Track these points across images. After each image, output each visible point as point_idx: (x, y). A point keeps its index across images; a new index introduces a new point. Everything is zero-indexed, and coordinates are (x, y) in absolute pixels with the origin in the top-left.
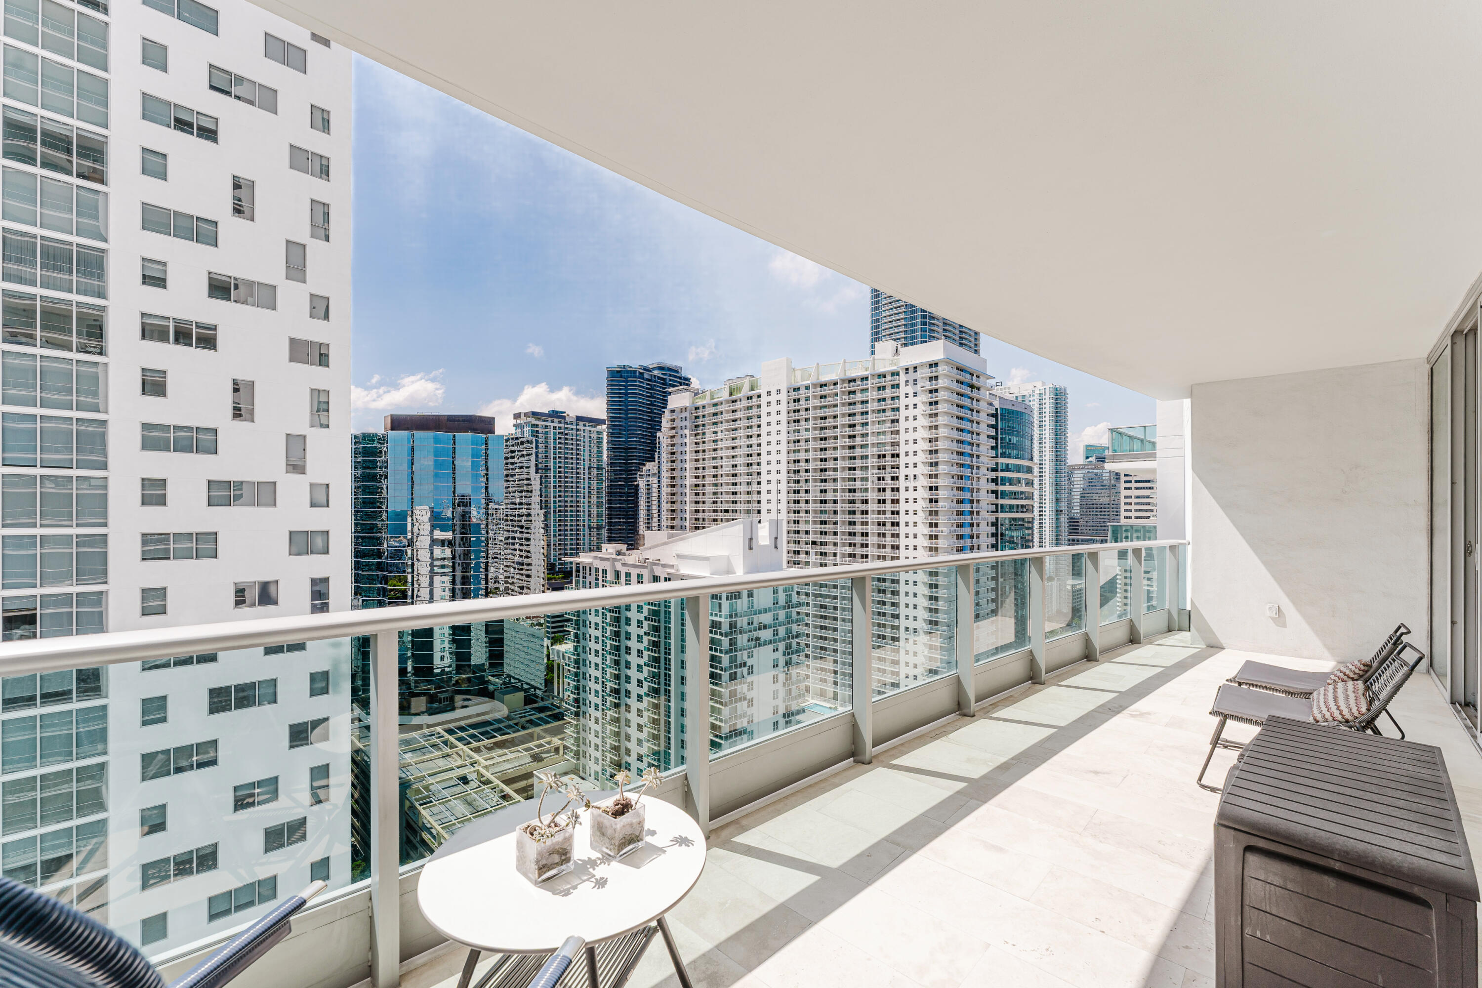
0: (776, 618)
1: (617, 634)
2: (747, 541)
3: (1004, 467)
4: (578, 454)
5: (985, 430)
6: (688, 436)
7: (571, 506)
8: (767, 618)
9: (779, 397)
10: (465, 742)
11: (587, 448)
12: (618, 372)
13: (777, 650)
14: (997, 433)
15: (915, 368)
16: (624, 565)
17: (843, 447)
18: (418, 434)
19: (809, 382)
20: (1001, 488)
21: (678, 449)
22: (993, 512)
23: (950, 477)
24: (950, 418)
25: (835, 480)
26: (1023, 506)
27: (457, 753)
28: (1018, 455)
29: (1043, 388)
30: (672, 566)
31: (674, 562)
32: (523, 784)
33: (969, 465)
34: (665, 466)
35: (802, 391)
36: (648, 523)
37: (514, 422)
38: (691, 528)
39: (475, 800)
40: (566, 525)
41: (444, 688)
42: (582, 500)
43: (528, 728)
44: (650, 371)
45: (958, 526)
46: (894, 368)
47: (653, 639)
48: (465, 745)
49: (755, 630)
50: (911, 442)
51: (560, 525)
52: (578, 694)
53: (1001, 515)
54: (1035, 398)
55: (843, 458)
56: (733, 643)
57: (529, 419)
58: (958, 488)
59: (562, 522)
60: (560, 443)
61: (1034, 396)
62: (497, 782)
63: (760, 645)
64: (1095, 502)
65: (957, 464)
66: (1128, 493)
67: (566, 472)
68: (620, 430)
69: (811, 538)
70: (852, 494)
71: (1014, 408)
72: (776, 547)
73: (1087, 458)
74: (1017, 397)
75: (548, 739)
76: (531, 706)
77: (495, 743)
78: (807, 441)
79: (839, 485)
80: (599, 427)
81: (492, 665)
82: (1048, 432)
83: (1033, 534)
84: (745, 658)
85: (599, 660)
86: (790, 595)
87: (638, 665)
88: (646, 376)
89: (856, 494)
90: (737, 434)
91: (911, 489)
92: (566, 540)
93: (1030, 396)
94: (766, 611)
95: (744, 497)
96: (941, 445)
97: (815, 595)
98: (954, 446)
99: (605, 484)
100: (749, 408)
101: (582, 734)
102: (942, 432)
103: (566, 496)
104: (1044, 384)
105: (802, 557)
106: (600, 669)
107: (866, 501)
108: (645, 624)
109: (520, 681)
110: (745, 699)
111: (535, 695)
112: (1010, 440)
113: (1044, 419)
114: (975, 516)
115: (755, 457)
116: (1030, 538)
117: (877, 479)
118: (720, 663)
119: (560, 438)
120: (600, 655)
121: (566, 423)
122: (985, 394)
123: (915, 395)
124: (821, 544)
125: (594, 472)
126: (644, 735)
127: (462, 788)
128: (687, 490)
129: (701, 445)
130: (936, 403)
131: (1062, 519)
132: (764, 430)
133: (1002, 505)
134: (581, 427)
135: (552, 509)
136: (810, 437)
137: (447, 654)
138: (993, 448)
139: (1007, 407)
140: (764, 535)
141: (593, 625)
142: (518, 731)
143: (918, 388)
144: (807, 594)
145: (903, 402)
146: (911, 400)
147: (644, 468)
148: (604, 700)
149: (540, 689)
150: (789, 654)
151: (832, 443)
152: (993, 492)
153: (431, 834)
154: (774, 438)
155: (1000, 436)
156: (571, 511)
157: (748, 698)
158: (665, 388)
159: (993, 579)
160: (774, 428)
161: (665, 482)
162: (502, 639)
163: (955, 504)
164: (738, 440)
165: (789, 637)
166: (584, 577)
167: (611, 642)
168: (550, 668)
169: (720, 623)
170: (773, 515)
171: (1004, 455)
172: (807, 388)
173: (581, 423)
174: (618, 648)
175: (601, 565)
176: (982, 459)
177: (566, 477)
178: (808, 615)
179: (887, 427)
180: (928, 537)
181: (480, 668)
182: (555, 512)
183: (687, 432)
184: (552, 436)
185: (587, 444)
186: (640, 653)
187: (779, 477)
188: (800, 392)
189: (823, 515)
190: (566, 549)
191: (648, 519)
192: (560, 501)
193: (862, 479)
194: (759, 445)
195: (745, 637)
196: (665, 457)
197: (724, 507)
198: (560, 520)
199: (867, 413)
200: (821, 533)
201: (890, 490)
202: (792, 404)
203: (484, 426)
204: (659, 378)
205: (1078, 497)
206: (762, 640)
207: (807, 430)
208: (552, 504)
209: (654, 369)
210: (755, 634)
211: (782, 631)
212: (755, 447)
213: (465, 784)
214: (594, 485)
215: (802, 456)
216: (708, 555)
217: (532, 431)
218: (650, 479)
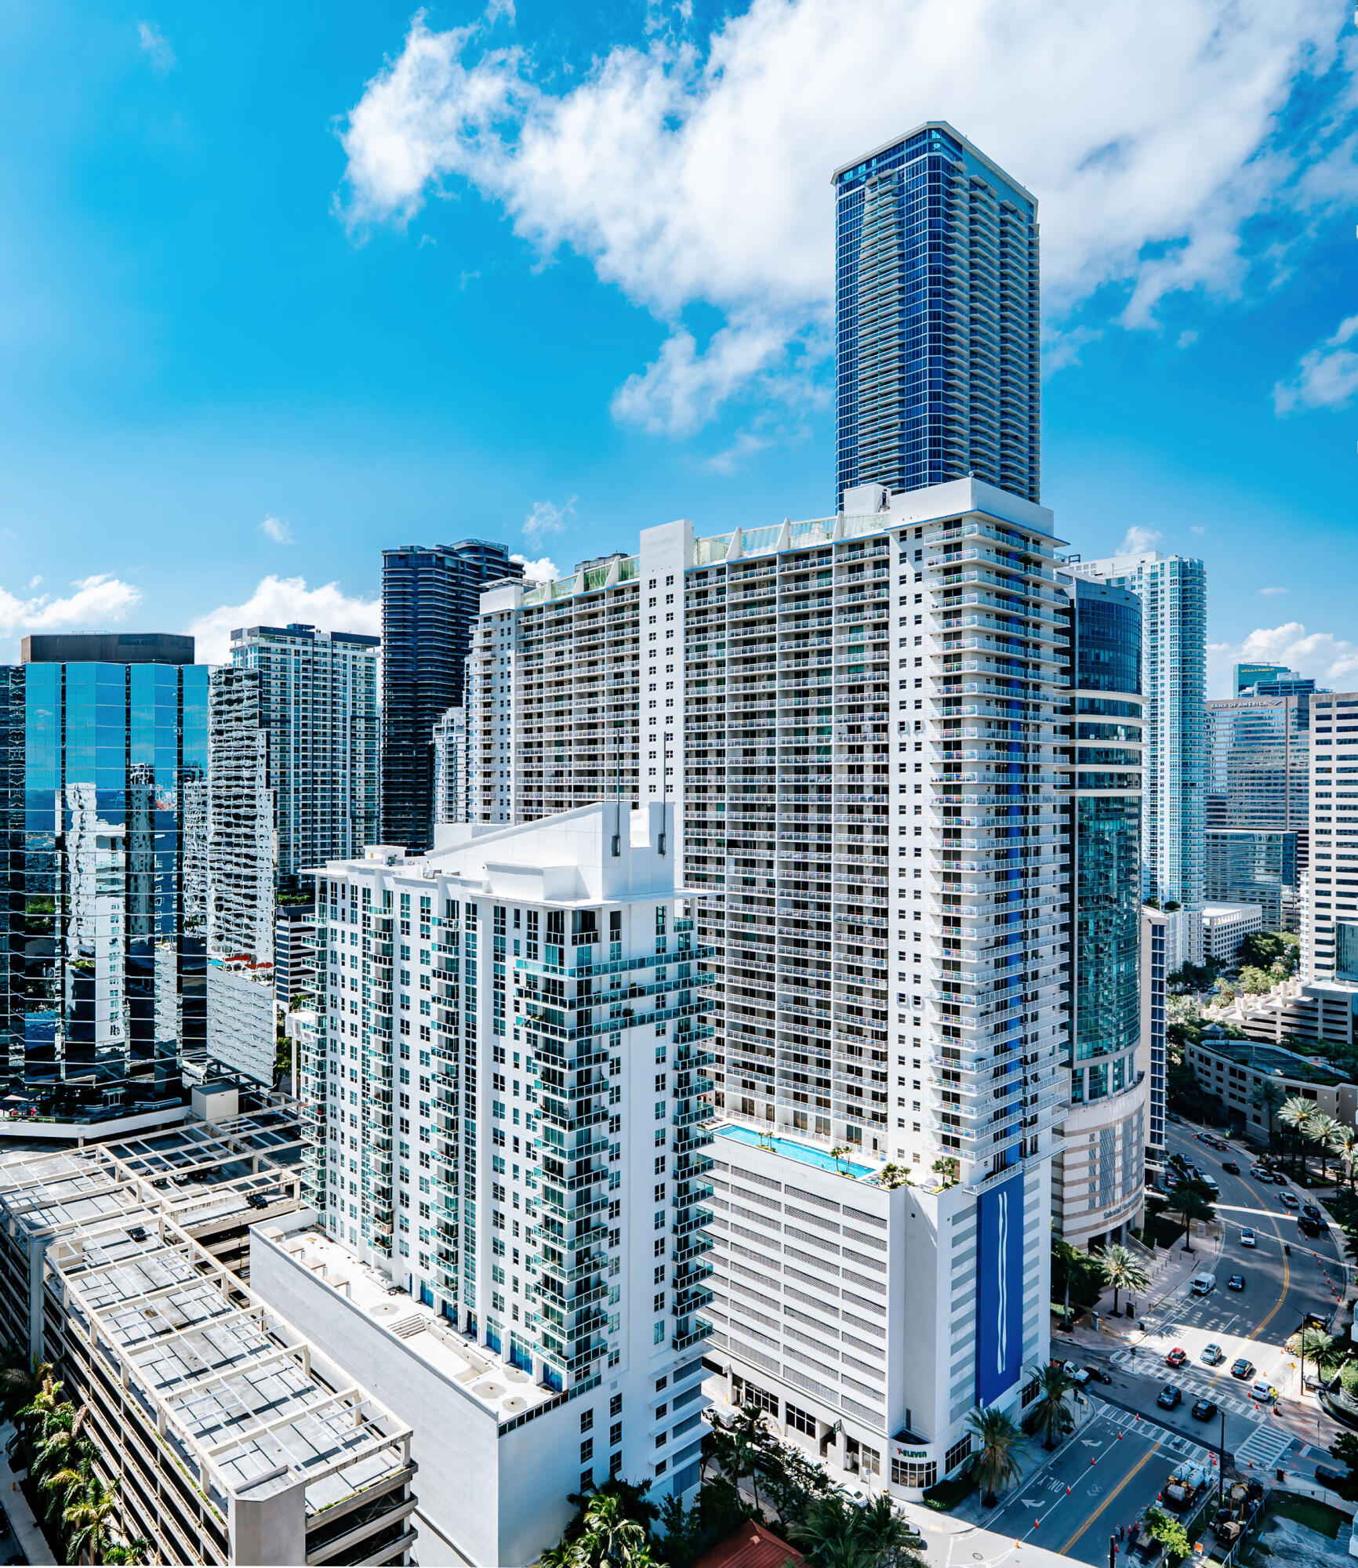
0: (661, 977)
1: (387, 998)
2: (610, 841)
3: (1086, 706)
4: (334, 696)
5: (1049, 639)
6: (513, 660)
7: (323, 782)
8: (644, 976)
9: (670, 590)
10: (142, 1170)
11: (350, 686)
12: (401, 557)
13: (664, 1032)
14: (1072, 643)
15: (919, 530)
16: (398, 881)
17: (786, 675)
18: (71, 666)
19: (724, 561)
20: (1080, 743)
21: (497, 682)
22: (1063, 787)
23: (983, 724)
24: (984, 618)
25: (771, 733)
26: (1121, 776)
27: (129, 1188)
28: (1112, 683)
29: (1158, 563)
30: (478, 884)
31: (482, 876)
32: (233, 1244)
33: (1019, 702)
34: (477, 712)
35: (712, 578)
36: (450, 810)
37: (232, 644)
38: (517, 817)
39: (155, 1269)
40: (315, 813)
41: (114, 1078)
42: (341, 771)
43: (244, 1151)
44: (455, 555)
45: (998, 813)
46: (878, 531)
47: (447, 1008)
48: (141, 1175)
49: (624, 997)
50: (911, 663)
51: (304, 814)
52: (323, 1098)
53: (1080, 793)
54: (1142, 582)
55: (786, 694)
56: (583, 1018)
57: (255, 640)
58: (999, 745)
59: (308, 809)
60: (305, 678)
61: (1140, 578)
62: (189, 1240)
63: (632, 1023)
64: (1256, 767)
65: (997, 701)
66: (1324, 750)
67: (315, 726)
68: (404, 654)
69: (727, 834)
70: (800, 758)
71: (1103, 599)
72: (662, 852)
73: (1242, 688)
74: (1108, 581)
75: (275, 1171)
76: (250, 1114)
77: (190, 1174)
78: (721, 664)
79: (778, 742)
80: (370, 650)
81: (187, 1044)
82: (1167, 642)
83: (1139, 826)
84: (606, 1045)
85: (357, 1042)
86: (687, 936)
87: (422, 1053)
88: (448, 563)
89: (810, 757)
90: (598, 655)
91: (910, 747)
92: (314, 837)
93: (1133, 578)
94: (642, 963)
95: (608, 765)
96: (969, 666)
97: (735, 935)
98: (992, 669)
99: (380, 745)
100: (619, 610)
101: (330, 1166)
102: (969, 644)
103: (314, 766)
104: (1159, 556)
105: (711, 869)
106: (359, 1056)
107: (828, 770)
108: (434, 982)
109: (234, 1071)
110: (605, 1117)
111: (258, 1096)
112: (1098, 657)
113: (1160, 619)
114: (1031, 794)
115: (628, 695)
116: (1135, 833)
117: (846, 730)
118: (561, 1053)
119: (305, 670)
120: (360, 1033)
121: (315, 644)
122: (1051, 574)
123: (918, 577)
124: (746, 844)
125: (361, 724)
126: (431, 1173)
127: (134, 1247)
128: (512, 753)
129: (535, 676)
130: (958, 591)
131: (1194, 798)
132: (644, 646)
133: (1082, 775)
134: (339, 651)
135: (292, 787)
136: (726, 657)
137: (119, 1023)
138: (1064, 671)
139: (1093, 598)
140: (639, 831)
141: (348, 983)
142: (228, 1155)
143: (924, 566)
144: (720, 933)
145: (895, 591)
146: (911, 588)
147: (444, 717)
148: (366, 1111)
149: (266, 1086)
150: (684, 1040)
151: (766, 668)
152: (1065, 750)
153: (82, 1321)
154: (661, 661)
155: (1077, 651)
156: (323, 790)
157: (610, 1115)
158: (478, 583)
159: (1064, 908)
160: (661, 643)
161: (477, 740)
162: (204, 1002)
163: (992, 773)
164: (600, 666)
165: (684, 1011)
166: (334, 902)
167: (377, 1012)
168: (283, 1050)
169: (561, 984)
170: (658, 797)
171: (1085, 685)
172: (721, 571)
173: (340, 644)
174: (388, 1024)
175: (361, 882)
176: (1044, 691)
177: (315, 734)
178: (720, 969)
179: (866, 637)
180: (941, 833)
181: (170, 1047)
182: (297, 791)
183: (511, 653)
184: (293, 666)
185: (349, 679)
186: (425, 1032)
187: (669, 728)
188: (709, 580)
189: (748, 795)
190: (314, 853)
191: (450, 802)
192: (305, 774)
193: (820, 731)
194: (635, 673)
195: (607, 1008)
196: (476, 698)
197: (574, 781)
198: (305, 806)
199: (829, 613)
200: (746, 826)
201: (871, 749)
202: (693, 601)
203: (179, 650)
204: (470, 566)
205: (1225, 759)
206: (637, 1014)
207: (720, 646)
208: (292, 778)
209: (462, 550)
210: (625, 1004)
211: (672, 998)
212: (628, 678)
213: (137, 1240)
214: (361, 746)
215: (712, 691)
216: (540, 865)
217: (261, 659)
218: (454, 735)
